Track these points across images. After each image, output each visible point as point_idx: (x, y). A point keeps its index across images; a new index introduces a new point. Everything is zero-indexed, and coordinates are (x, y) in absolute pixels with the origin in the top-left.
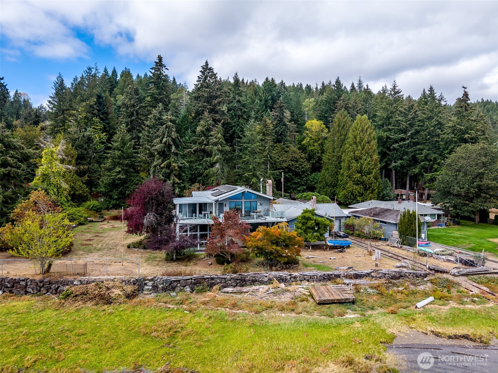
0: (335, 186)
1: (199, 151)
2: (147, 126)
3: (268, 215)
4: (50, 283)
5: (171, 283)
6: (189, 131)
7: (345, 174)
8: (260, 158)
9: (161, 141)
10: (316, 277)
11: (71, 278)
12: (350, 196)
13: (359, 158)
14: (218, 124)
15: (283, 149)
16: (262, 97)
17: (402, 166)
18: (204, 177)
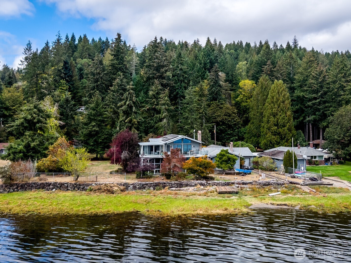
0: (259, 136)
1: (151, 109)
2: (112, 91)
3: (198, 154)
4: (80, 185)
5: (143, 185)
6: (142, 93)
7: (266, 127)
8: (196, 115)
9: (125, 103)
10: (221, 183)
11: (90, 183)
12: (269, 144)
13: (276, 114)
14: (166, 90)
15: (218, 106)
16: (201, 61)
17: (315, 120)
18: (155, 129)
